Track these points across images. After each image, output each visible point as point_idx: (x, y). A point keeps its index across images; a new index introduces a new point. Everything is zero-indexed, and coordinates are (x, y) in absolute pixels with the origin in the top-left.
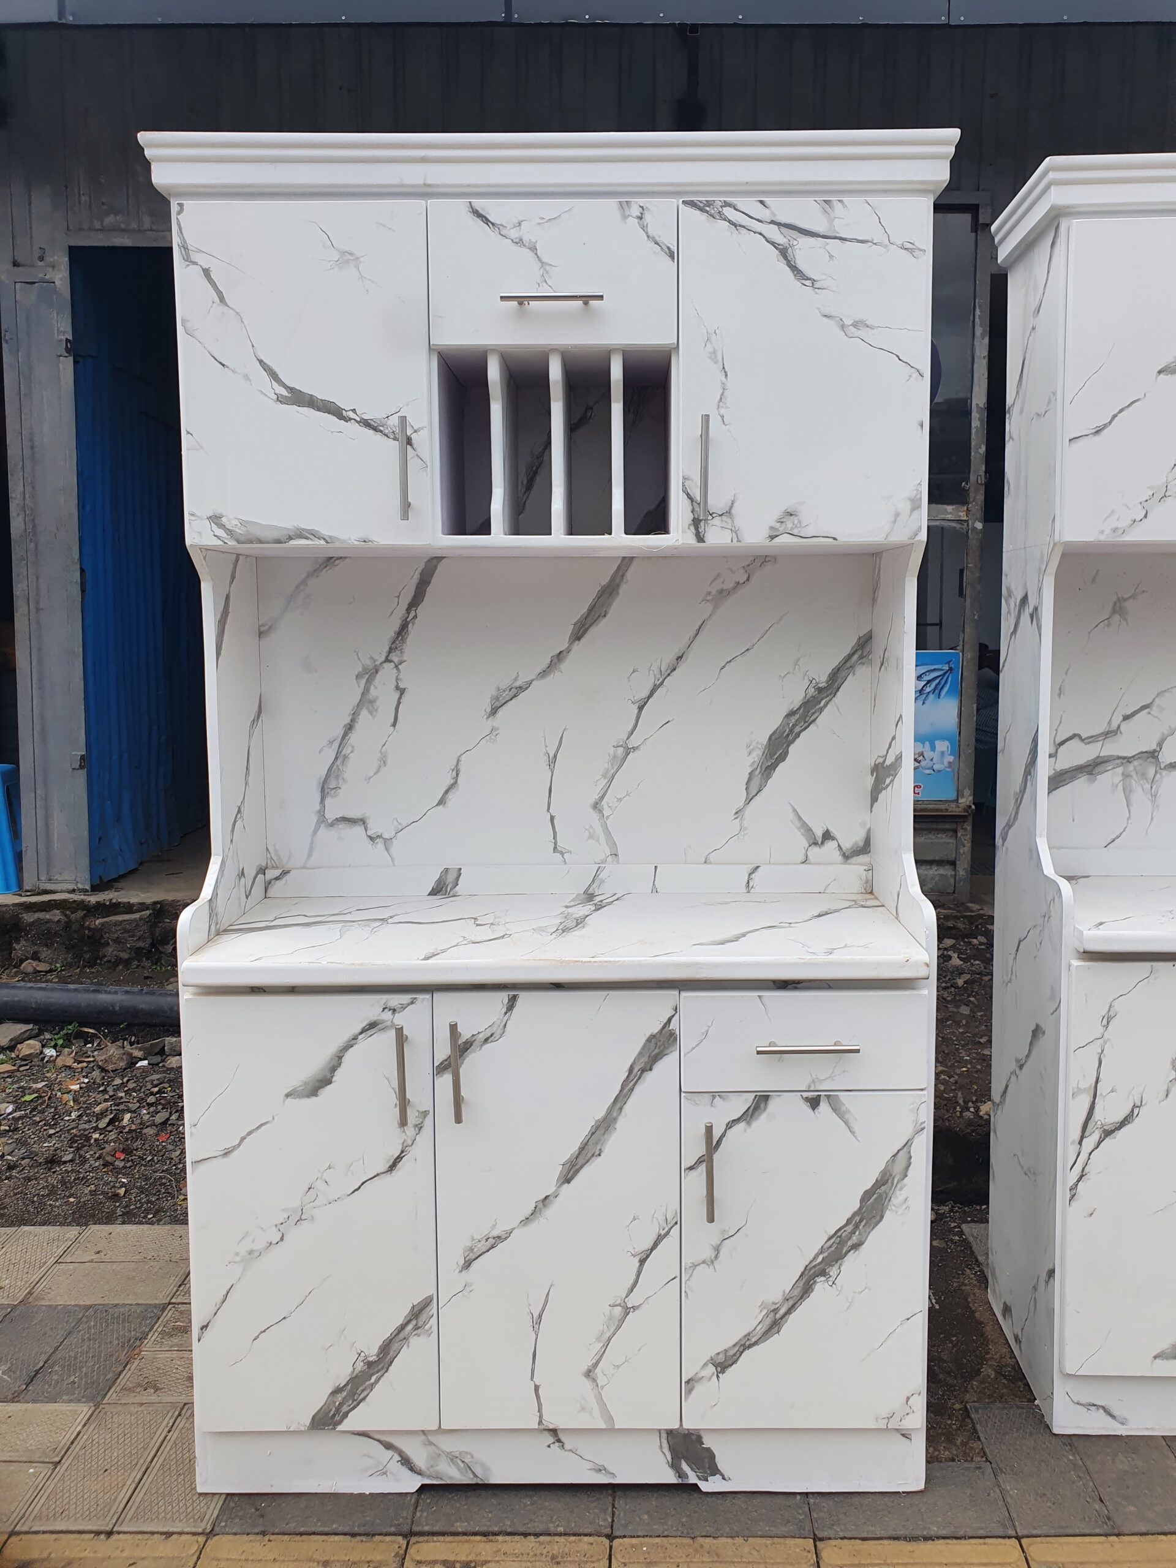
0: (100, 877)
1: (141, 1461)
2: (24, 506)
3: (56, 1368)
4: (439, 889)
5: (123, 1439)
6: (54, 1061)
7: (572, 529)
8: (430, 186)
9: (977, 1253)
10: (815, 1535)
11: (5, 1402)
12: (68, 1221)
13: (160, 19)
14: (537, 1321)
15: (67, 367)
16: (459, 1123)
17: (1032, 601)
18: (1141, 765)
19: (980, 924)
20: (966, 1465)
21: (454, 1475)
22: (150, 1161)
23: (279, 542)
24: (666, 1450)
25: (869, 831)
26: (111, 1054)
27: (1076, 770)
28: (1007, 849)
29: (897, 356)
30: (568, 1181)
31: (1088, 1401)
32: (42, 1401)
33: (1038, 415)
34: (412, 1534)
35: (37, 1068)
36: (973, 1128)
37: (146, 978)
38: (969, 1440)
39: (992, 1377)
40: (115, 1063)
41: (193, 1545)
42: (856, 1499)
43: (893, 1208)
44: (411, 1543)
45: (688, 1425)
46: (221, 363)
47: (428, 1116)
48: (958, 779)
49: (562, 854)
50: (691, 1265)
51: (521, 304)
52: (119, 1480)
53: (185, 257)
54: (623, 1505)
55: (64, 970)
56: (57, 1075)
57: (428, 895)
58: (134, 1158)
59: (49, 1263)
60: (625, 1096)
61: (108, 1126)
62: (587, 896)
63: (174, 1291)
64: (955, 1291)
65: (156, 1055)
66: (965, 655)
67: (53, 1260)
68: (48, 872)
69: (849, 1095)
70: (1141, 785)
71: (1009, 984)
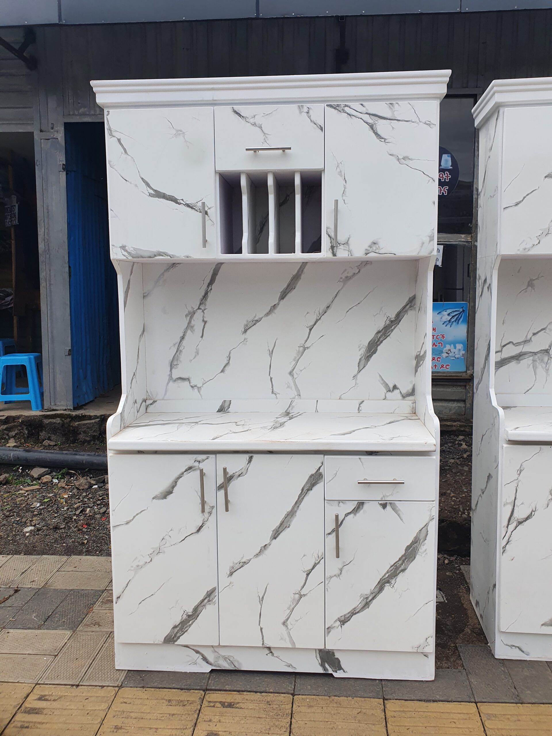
0: (77, 403)
1: (92, 656)
2: (44, 238)
3: (57, 615)
4: (221, 410)
5: (84, 646)
6: (57, 485)
7: (279, 251)
8: (215, 100)
9: (466, 579)
10: (384, 697)
11: (35, 629)
12: (62, 554)
14: (262, 600)
15: (63, 176)
16: (227, 511)
17: (488, 281)
18: (541, 356)
20: (454, 670)
21: (226, 666)
22: (98, 529)
23: (150, 257)
24: (319, 658)
25: (414, 385)
26: (82, 481)
27: (511, 358)
28: (478, 393)
29: (423, 172)
30: (275, 538)
31: (511, 644)
32: (50, 629)
33: (491, 196)
34: (207, 690)
35: (50, 488)
36: (466, 522)
37: (97, 449)
38: (456, 660)
39: (469, 633)
40: (83, 486)
41: (113, 691)
42: (404, 683)
43: (420, 553)
44: (206, 693)
45: (328, 647)
46: (125, 180)
47: (214, 508)
48: (467, 362)
49: (276, 394)
50: (330, 577)
51: (255, 152)
52: (83, 663)
53: (110, 134)
54: (300, 682)
55: (61, 445)
56: (58, 491)
57: (217, 412)
58: (91, 527)
59: (55, 571)
60: (300, 502)
61: (80, 513)
62: (286, 413)
63: (107, 585)
64: (455, 595)
65: (101, 483)
66: (470, 304)
67: (56, 570)
68: (54, 401)
69: (400, 503)
70: (541, 365)
71: (478, 456)
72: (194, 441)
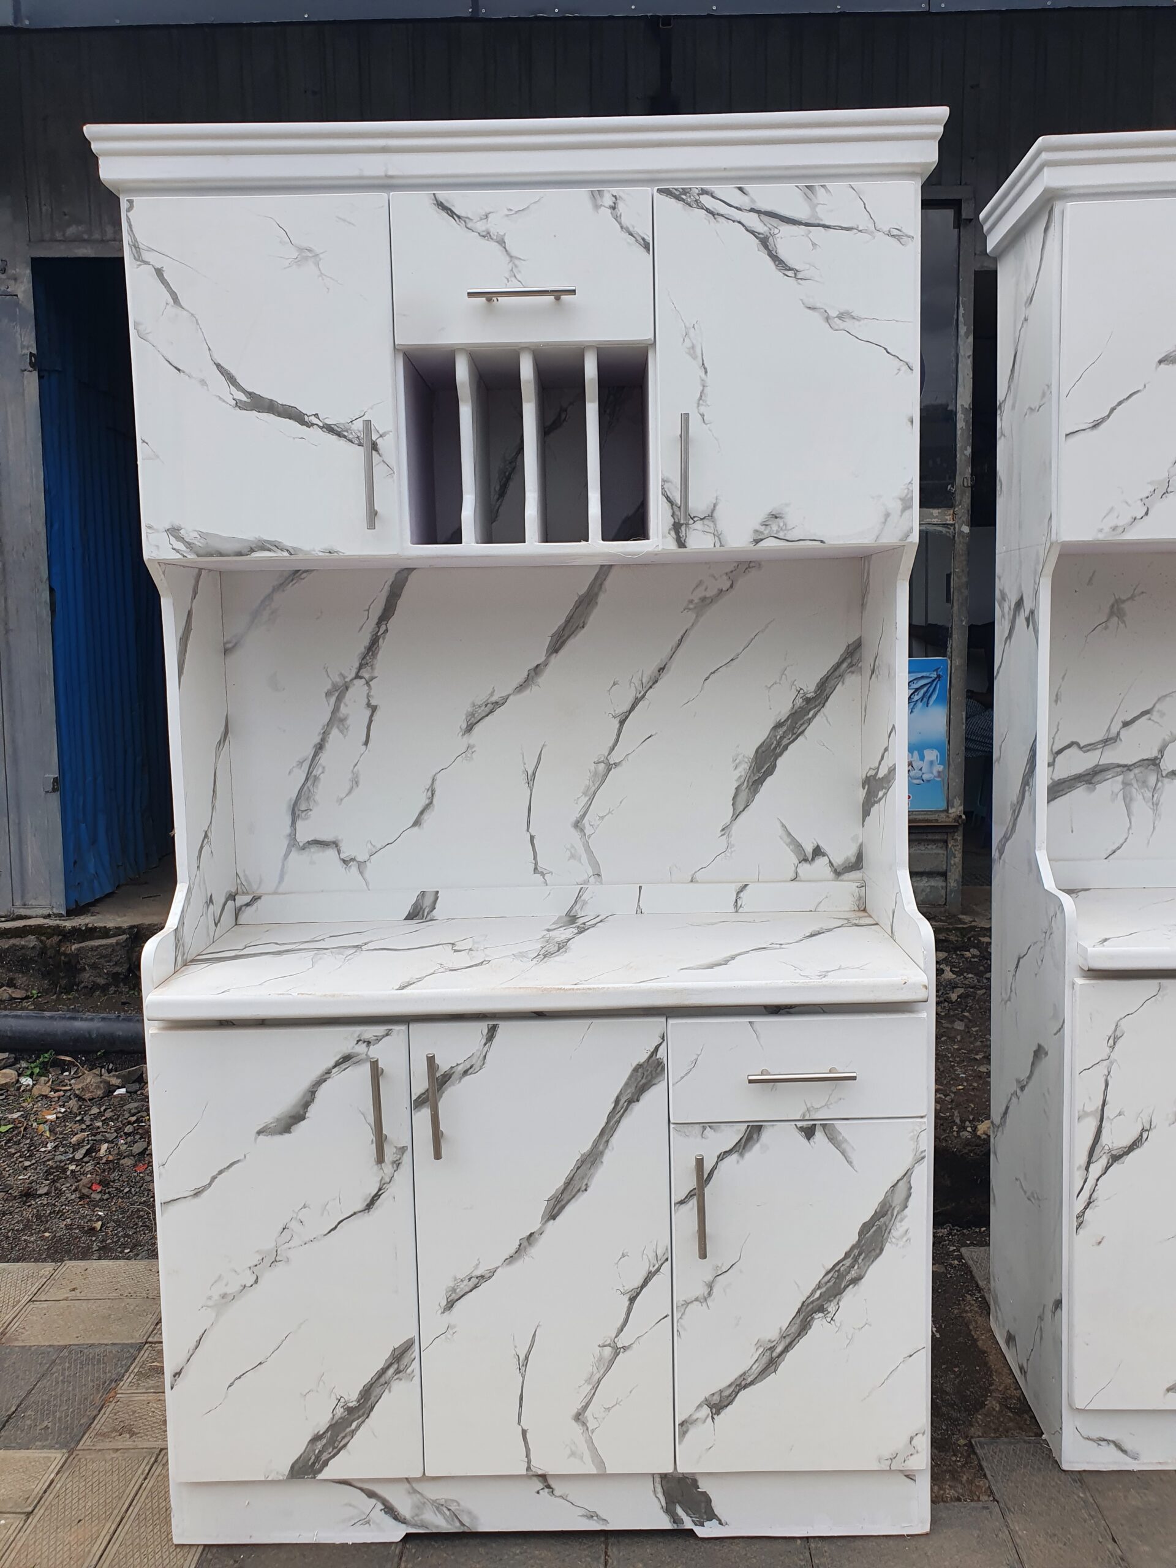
0: (76, 901)
1: (116, 1512)
3: (29, 1412)
4: (416, 913)
5: (97, 1488)
6: (30, 1090)
7: (547, 536)
8: (391, 177)
9: (977, 1278)
12: (43, 1257)
13: (118, 21)
14: (524, 1363)
15: (32, 381)
16: (438, 1159)
17: (1028, 605)
18: (1141, 772)
19: (972, 937)
20: (972, 1504)
21: (441, 1524)
22: (127, 1192)
23: (240, 554)
24: (660, 1495)
25: (861, 846)
26: (88, 1081)
27: (1074, 779)
28: (1004, 862)
29: (885, 349)
30: (554, 1217)
31: (1098, 1436)
32: (14, 1448)
33: (1031, 409)
35: (12, 1097)
36: (970, 1148)
37: (124, 1004)
38: (975, 1477)
39: (997, 1409)
40: (93, 1092)
42: (859, 1543)
43: (893, 1240)
45: (682, 1469)
46: (176, 368)
47: (407, 1152)
48: (948, 789)
49: (543, 875)
50: (683, 1303)
51: (489, 300)
52: (93, 1531)
53: (136, 257)
54: (616, 1553)
55: (40, 997)
56: (33, 1105)
57: (405, 919)
58: (110, 1190)
59: (23, 1302)
60: (612, 1129)
61: (85, 1156)
62: (569, 919)
63: (151, 1329)
64: (956, 1318)
65: (133, 1083)
66: (953, 662)
67: (26, 1298)
68: (23, 897)
69: (846, 1124)
70: (1142, 793)
71: (1008, 1002)
72: (355, 993)
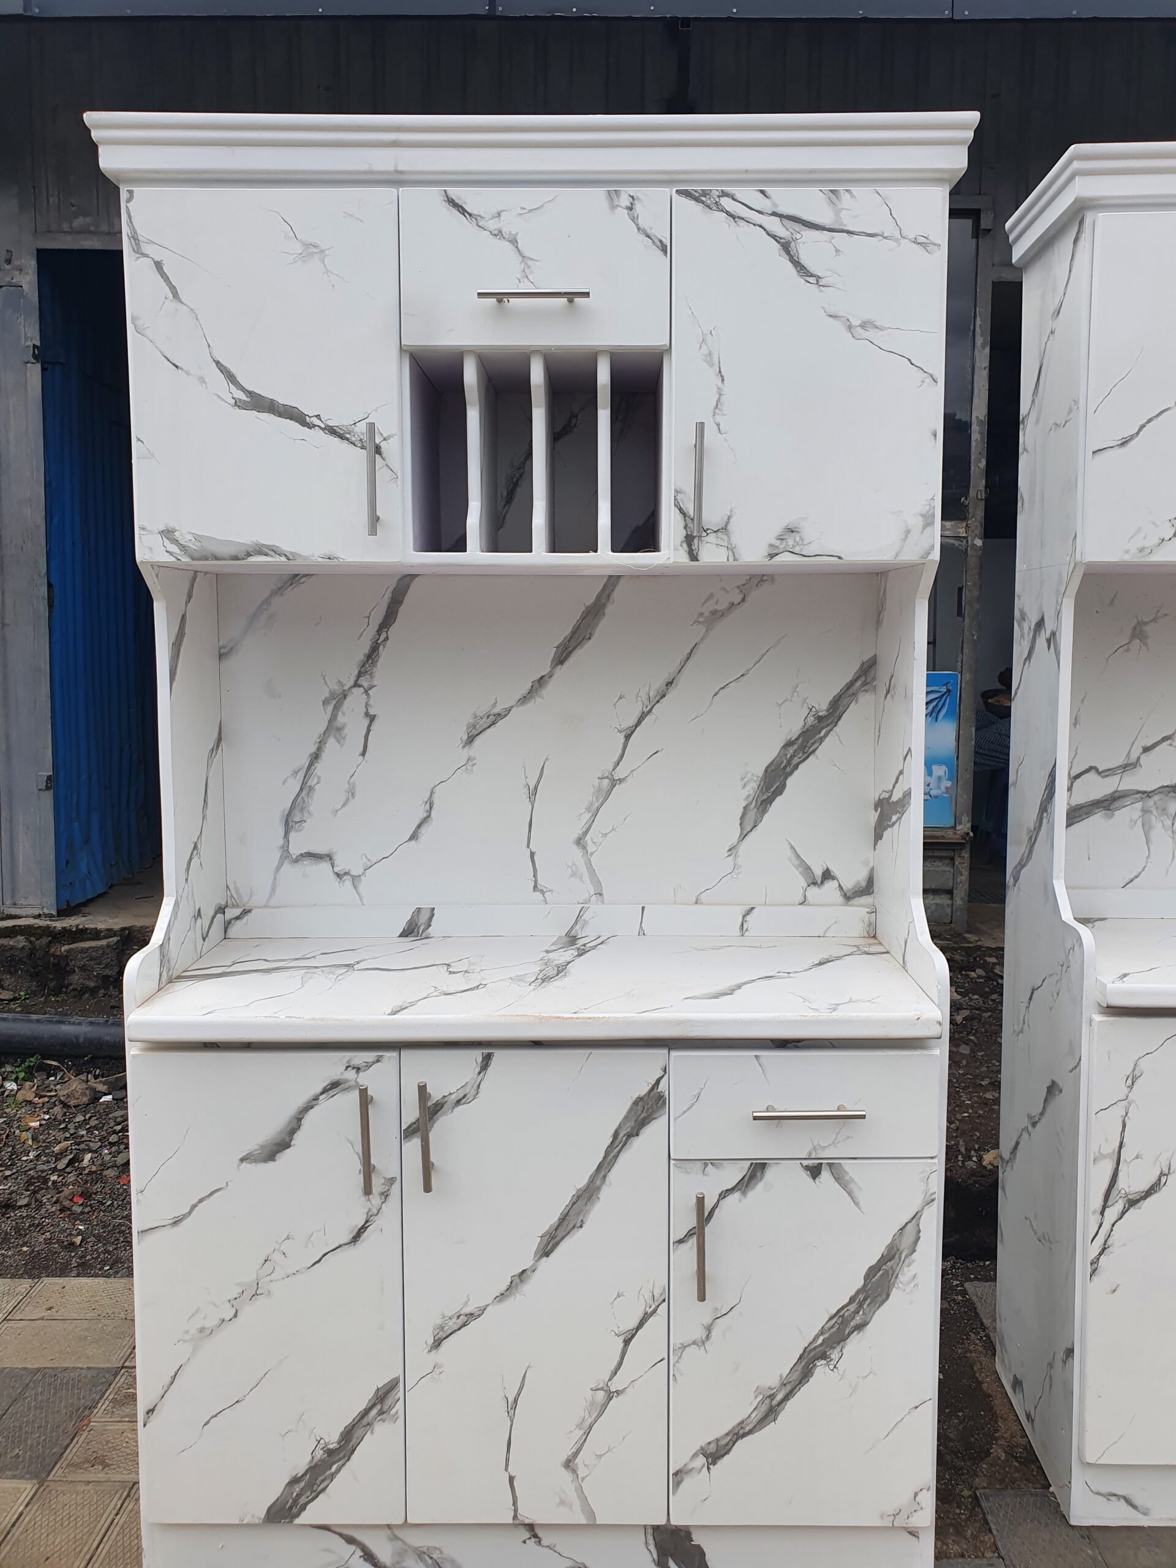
0: (68, 901)
1: (86, 1549)
3: (1, 1439)
4: (410, 931)
5: (67, 1522)
6: (15, 1095)
7: (555, 546)
8: (402, 172)
9: (982, 1316)
12: (20, 1273)
14: (512, 1406)
15: (34, 373)
16: (428, 1192)
17: (1049, 626)
18: (1161, 799)
19: (978, 956)
20: (977, 1561)
22: (109, 1206)
23: (236, 558)
24: (652, 1547)
25: (872, 869)
26: (74, 1088)
27: (1092, 804)
28: (1019, 889)
29: (909, 360)
30: (547, 1254)
31: (1108, 1491)
33: (1057, 425)
36: (975, 1178)
37: (113, 1007)
38: (979, 1532)
39: (1003, 1458)
40: (78, 1099)
43: (900, 1285)
45: (675, 1521)
46: (174, 365)
47: (395, 1183)
48: (956, 804)
49: (543, 892)
50: (681, 1346)
51: (500, 301)
53: (136, 249)
55: (27, 999)
56: (17, 1111)
57: (399, 936)
58: (92, 1202)
60: (609, 1163)
61: (67, 1166)
62: (569, 939)
63: (125, 1354)
64: (960, 1358)
65: (120, 1089)
66: (963, 676)
67: (1, 1316)
68: (13, 897)
69: (854, 1163)
70: (1162, 821)
71: (1021, 1035)
72: (345, 1015)
